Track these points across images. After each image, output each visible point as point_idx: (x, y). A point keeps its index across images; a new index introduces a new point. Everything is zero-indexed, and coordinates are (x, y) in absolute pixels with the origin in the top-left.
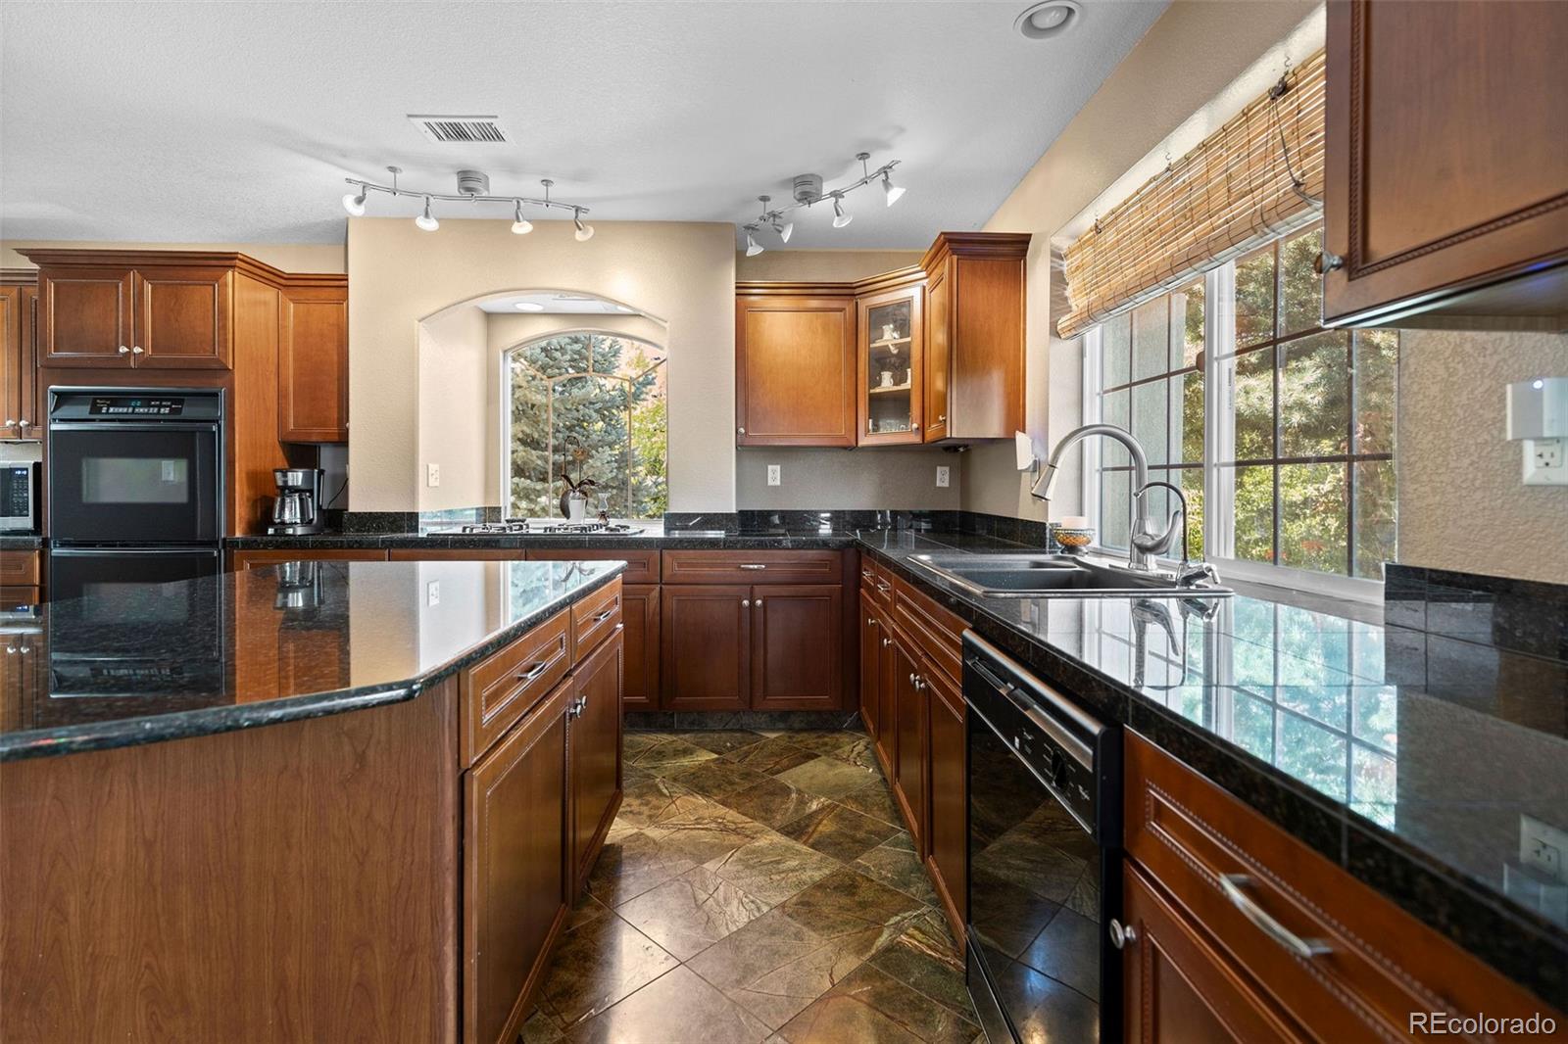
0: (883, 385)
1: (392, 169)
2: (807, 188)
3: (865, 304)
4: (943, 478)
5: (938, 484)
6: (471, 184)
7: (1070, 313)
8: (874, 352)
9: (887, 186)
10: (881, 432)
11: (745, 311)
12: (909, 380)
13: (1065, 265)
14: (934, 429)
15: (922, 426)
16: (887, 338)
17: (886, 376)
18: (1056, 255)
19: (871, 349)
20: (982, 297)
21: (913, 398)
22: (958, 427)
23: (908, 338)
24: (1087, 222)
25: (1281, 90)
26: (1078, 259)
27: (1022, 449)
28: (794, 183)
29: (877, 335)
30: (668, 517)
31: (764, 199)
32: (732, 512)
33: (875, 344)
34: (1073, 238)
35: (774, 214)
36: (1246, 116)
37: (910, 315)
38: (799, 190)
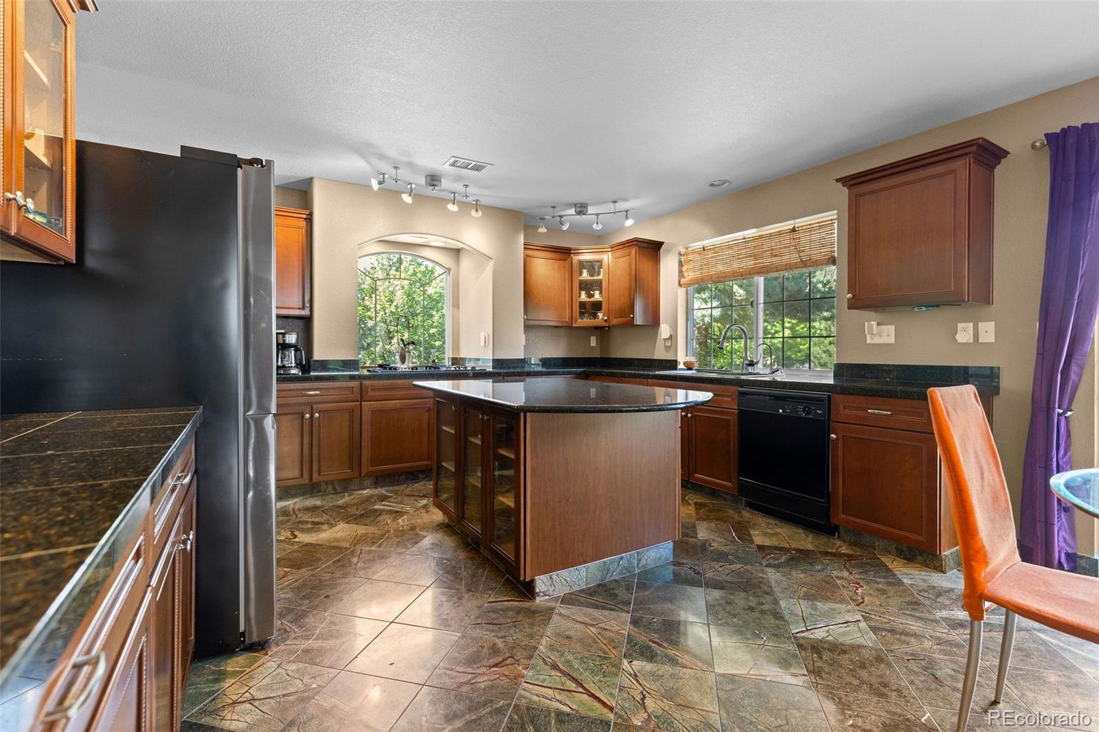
0: (595, 297)
1: (396, 168)
2: (582, 209)
3: (576, 258)
4: (593, 342)
5: (592, 345)
6: (435, 183)
7: (684, 277)
8: (581, 282)
9: (627, 218)
10: (585, 320)
11: (526, 257)
12: (597, 296)
13: (683, 258)
14: (621, 320)
15: (608, 318)
16: (585, 275)
17: (583, 293)
18: (680, 254)
19: (580, 280)
20: (646, 266)
21: (603, 305)
22: (639, 320)
23: (600, 277)
24: (698, 245)
25: (794, 230)
26: (691, 257)
27: (664, 331)
28: (575, 205)
29: (581, 274)
30: (494, 361)
31: (554, 207)
32: (523, 358)
33: (581, 278)
34: (687, 248)
35: (561, 217)
36: (780, 233)
37: (601, 267)
38: (578, 209)
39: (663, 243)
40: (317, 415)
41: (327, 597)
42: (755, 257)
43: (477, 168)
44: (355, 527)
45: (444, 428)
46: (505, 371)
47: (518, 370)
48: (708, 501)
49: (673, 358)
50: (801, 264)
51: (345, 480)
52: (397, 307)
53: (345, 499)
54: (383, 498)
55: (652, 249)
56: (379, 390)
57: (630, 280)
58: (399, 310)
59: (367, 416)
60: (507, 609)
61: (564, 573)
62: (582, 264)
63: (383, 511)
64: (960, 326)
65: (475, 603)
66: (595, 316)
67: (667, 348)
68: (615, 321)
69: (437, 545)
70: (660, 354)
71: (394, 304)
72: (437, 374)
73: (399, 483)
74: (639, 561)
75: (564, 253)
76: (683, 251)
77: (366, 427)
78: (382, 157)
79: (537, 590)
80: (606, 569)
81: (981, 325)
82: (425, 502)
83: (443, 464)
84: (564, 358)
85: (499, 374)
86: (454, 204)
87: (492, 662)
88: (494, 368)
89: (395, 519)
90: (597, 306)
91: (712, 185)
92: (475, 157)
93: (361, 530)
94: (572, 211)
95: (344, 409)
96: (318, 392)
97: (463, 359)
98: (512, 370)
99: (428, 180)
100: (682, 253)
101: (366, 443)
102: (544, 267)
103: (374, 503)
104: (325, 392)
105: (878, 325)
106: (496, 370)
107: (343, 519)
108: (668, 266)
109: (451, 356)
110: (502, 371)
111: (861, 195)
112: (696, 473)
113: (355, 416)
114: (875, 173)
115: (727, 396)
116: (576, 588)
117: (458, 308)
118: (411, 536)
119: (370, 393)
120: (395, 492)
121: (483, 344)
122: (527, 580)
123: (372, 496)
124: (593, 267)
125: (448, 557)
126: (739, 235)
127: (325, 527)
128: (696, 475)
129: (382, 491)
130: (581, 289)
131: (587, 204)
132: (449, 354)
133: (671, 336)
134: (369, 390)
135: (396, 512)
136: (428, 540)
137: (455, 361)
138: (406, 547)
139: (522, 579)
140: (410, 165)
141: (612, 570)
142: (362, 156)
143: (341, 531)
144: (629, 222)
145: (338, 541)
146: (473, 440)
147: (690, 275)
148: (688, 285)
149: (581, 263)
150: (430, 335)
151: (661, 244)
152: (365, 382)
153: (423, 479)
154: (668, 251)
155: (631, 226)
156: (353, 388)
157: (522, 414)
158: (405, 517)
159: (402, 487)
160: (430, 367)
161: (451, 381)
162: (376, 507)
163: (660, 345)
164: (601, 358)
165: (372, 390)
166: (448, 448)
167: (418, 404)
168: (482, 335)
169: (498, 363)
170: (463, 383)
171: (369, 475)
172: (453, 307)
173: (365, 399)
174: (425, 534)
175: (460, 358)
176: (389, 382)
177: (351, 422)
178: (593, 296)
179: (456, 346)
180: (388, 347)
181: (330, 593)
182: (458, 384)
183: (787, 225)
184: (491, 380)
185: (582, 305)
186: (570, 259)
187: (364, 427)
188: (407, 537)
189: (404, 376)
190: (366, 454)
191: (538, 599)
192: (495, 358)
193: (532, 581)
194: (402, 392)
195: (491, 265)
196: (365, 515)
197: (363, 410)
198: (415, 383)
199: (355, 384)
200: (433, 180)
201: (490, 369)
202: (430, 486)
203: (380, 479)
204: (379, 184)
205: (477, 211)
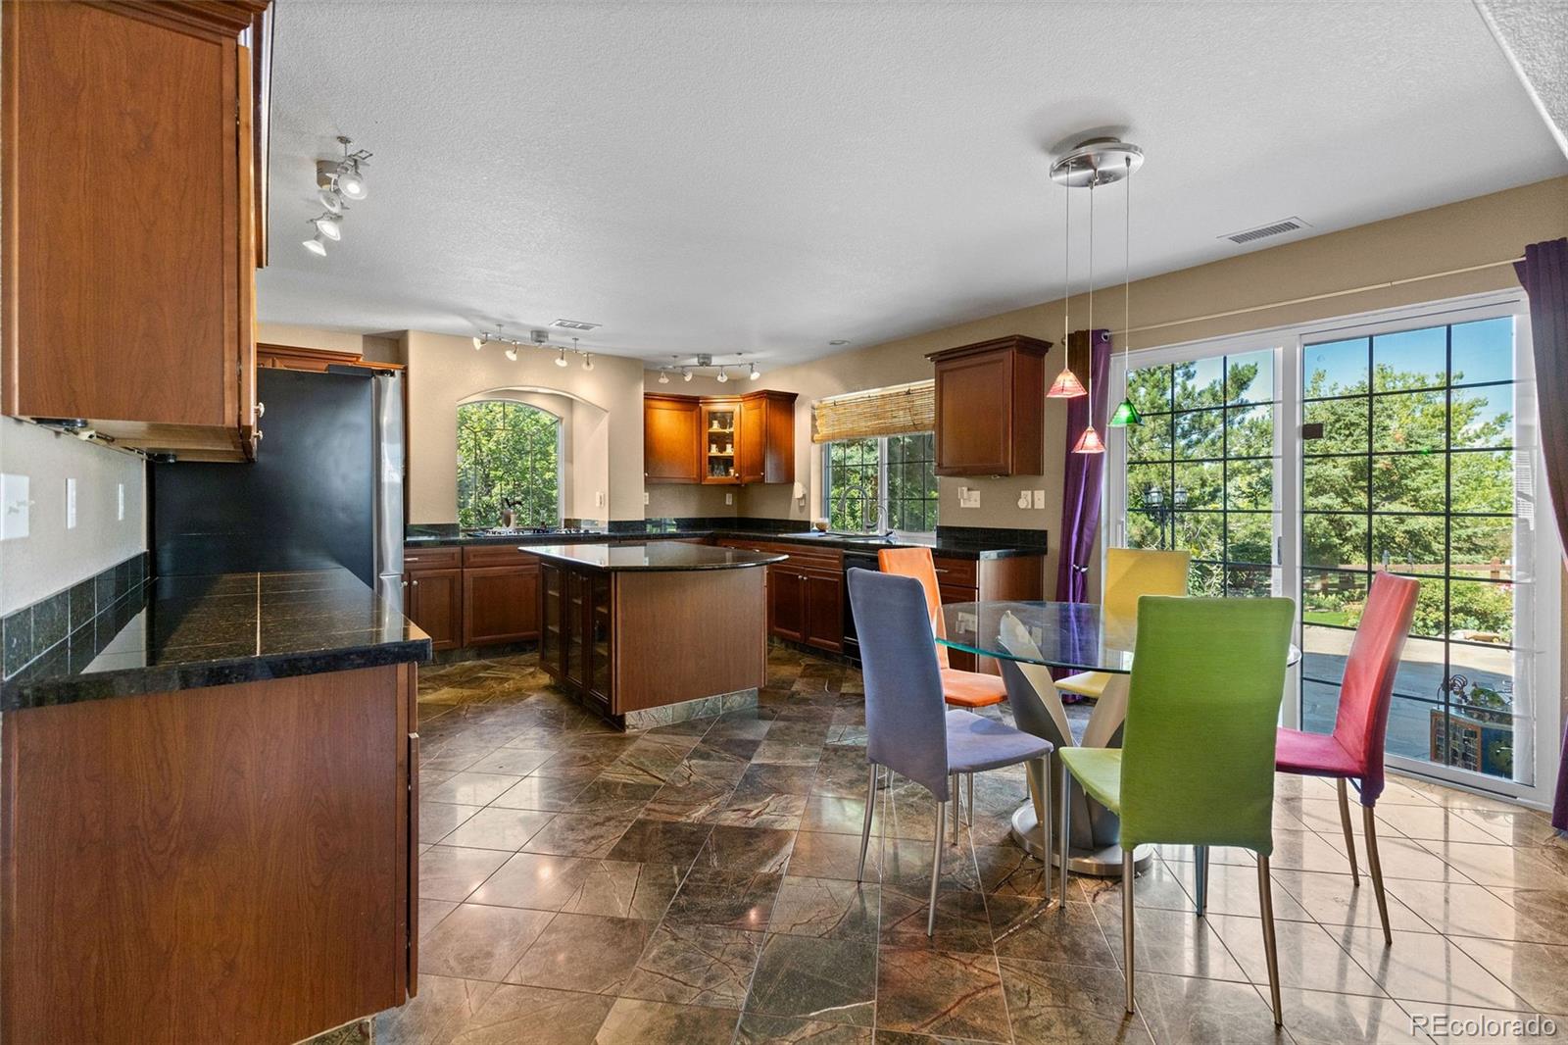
0: (727, 451)
1: (500, 325)
2: (705, 360)
3: (705, 408)
4: (729, 500)
5: (728, 503)
6: (542, 339)
7: (817, 432)
8: (711, 435)
9: (752, 371)
10: (715, 477)
11: (647, 408)
12: (729, 451)
13: (816, 412)
14: (752, 477)
15: (740, 475)
16: (716, 427)
17: (714, 447)
18: (813, 408)
19: (710, 433)
20: (778, 420)
21: (735, 461)
22: (770, 477)
23: (732, 430)
24: (829, 400)
25: (908, 393)
26: (824, 412)
27: (798, 490)
28: (698, 355)
29: (711, 425)
30: (610, 523)
31: (675, 357)
32: (643, 519)
33: (711, 430)
34: (821, 402)
35: (683, 367)
36: (898, 394)
37: (732, 418)
38: (701, 361)
39: (797, 395)
40: (415, 582)
41: (441, 735)
42: (877, 416)
43: (585, 327)
44: (460, 690)
45: (550, 592)
46: (622, 534)
47: (638, 533)
48: (820, 662)
49: (807, 520)
50: (913, 428)
51: (447, 650)
52: (498, 443)
53: (448, 669)
54: (486, 668)
55: (784, 402)
56: (482, 556)
57: (761, 436)
58: (501, 447)
59: (469, 583)
60: (601, 738)
61: (652, 710)
62: (713, 415)
63: (487, 678)
64: (1023, 493)
65: (572, 735)
66: (727, 473)
67: (801, 508)
68: (747, 478)
69: (542, 701)
70: (794, 515)
71: (495, 438)
72: (545, 539)
73: (504, 654)
74: (724, 704)
75: (689, 403)
76: (816, 404)
77: (468, 595)
78: (485, 318)
79: (627, 723)
80: (691, 708)
81: (1036, 492)
82: (532, 670)
83: (550, 627)
84: (696, 519)
85: (615, 538)
86: (562, 358)
87: (582, 764)
88: (610, 531)
89: (501, 683)
90: (728, 462)
91: (832, 344)
92: (580, 318)
93: (466, 692)
94: (695, 361)
95: (444, 577)
96: (416, 559)
97: (578, 521)
98: (631, 533)
99: (534, 336)
100: (816, 407)
101: (468, 612)
102: (668, 420)
103: (479, 672)
104: (423, 559)
105: (969, 490)
106: (612, 534)
107: (447, 685)
108: (802, 419)
109: (564, 517)
110: (618, 534)
111: (946, 371)
112: (811, 636)
113: (455, 584)
114: (953, 353)
115: (835, 559)
116: (664, 724)
117: (572, 462)
118: (518, 695)
119: (472, 560)
120: (501, 663)
121: (598, 504)
122: (618, 714)
123: (475, 667)
124: (725, 419)
125: (552, 708)
126: (865, 393)
127: (430, 691)
128: (811, 638)
129: (487, 662)
130: (711, 441)
131: (711, 355)
132: (562, 515)
133: (804, 496)
134: (471, 557)
135: (502, 678)
136: (533, 699)
137: (569, 523)
138: (513, 703)
139: (614, 713)
140: (514, 324)
141: (697, 710)
142: (466, 317)
143: (445, 693)
144: (755, 376)
145: (445, 700)
146: (576, 601)
147: (824, 431)
148: (821, 441)
149: (714, 413)
150: (544, 481)
151: (795, 396)
152: (466, 548)
153: (531, 651)
154: (803, 404)
155: (758, 380)
156: (453, 554)
157: (613, 574)
158: (511, 682)
159: (507, 659)
160: (538, 531)
161: (563, 547)
162: (480, 675)
163: (794, 506)
164: (739, 519)
165: (475, 556)
166: (554, 611)
167: (524, 570)
168: (598, 494)
169: (613, 525)
170: (578, 548)
171: (472, 645)
172: (565, 460)
173: (467, 564)
174: (530, 693)
175: (575, 520)
176: (493, 547)
177: (452, 589)
178: (725, 449)
179: (570, 504)
180: (486, 498)
181: (444, 733)
182: (573, 550)
183: (903, 388)
184: (607, 545)
185: (711, 459)
186: (698, 410)
187: (466, 596)
188: (513, 696)
189: (508, 540)
190: (468, 624)
191: (628, 731)
192: (612, 520)
193: (623, 717)
194: (507, 558)
195: (606, 419)
196: (469, 680)
197: (465, 578)
198: (520, 548)
199: (456, 549)
200: (539, 336)
201: (606, 533)
202: (537, 656)
203: (483, 650)
204: (482, 343)
205: (588, 364)
